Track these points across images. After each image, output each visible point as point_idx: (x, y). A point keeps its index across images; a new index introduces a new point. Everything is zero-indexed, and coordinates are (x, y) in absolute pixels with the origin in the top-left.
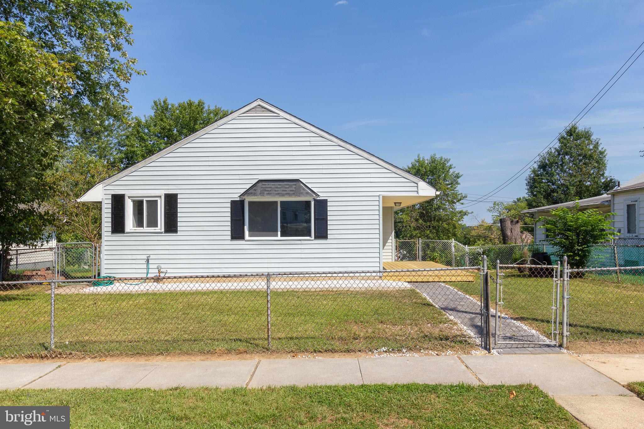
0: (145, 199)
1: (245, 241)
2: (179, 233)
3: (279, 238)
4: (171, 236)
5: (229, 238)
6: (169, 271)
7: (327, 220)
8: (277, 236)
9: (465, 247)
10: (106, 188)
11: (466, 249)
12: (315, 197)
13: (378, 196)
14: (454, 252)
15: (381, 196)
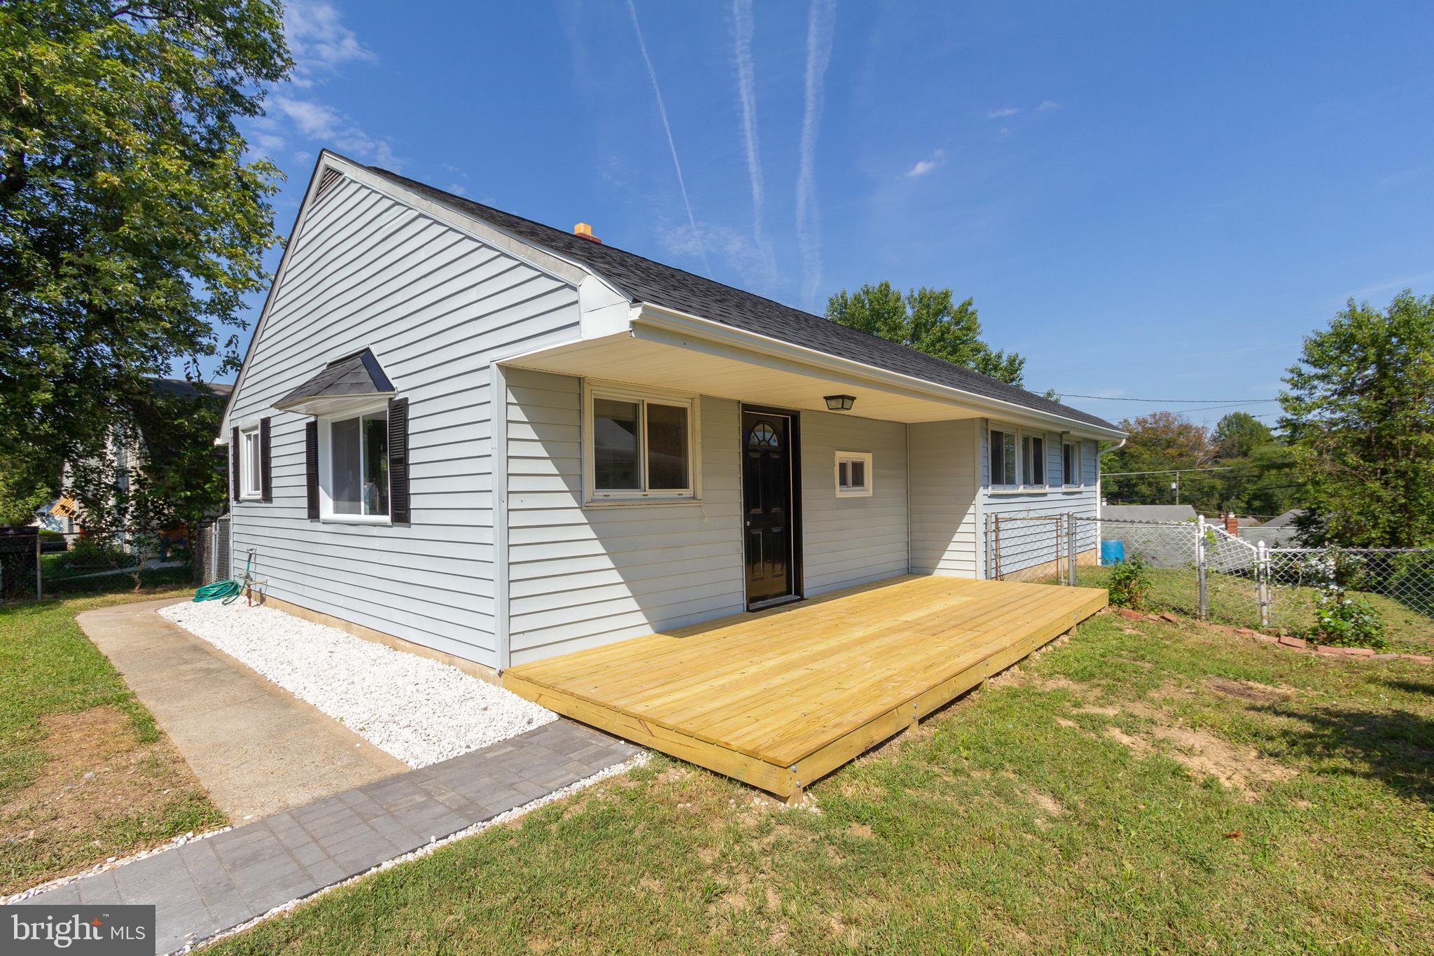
0: (251, 433)
1: (321, 522)
4: (268, 509)
5: (306, 513)
6: (270, 582)
7: (407, 465)
9: (1254, 548)
10: (232, 417)
11: (1258, 553)
12: (389, 394)
13: (488, 367)
14: (1204, 564)
15: (494, 367)
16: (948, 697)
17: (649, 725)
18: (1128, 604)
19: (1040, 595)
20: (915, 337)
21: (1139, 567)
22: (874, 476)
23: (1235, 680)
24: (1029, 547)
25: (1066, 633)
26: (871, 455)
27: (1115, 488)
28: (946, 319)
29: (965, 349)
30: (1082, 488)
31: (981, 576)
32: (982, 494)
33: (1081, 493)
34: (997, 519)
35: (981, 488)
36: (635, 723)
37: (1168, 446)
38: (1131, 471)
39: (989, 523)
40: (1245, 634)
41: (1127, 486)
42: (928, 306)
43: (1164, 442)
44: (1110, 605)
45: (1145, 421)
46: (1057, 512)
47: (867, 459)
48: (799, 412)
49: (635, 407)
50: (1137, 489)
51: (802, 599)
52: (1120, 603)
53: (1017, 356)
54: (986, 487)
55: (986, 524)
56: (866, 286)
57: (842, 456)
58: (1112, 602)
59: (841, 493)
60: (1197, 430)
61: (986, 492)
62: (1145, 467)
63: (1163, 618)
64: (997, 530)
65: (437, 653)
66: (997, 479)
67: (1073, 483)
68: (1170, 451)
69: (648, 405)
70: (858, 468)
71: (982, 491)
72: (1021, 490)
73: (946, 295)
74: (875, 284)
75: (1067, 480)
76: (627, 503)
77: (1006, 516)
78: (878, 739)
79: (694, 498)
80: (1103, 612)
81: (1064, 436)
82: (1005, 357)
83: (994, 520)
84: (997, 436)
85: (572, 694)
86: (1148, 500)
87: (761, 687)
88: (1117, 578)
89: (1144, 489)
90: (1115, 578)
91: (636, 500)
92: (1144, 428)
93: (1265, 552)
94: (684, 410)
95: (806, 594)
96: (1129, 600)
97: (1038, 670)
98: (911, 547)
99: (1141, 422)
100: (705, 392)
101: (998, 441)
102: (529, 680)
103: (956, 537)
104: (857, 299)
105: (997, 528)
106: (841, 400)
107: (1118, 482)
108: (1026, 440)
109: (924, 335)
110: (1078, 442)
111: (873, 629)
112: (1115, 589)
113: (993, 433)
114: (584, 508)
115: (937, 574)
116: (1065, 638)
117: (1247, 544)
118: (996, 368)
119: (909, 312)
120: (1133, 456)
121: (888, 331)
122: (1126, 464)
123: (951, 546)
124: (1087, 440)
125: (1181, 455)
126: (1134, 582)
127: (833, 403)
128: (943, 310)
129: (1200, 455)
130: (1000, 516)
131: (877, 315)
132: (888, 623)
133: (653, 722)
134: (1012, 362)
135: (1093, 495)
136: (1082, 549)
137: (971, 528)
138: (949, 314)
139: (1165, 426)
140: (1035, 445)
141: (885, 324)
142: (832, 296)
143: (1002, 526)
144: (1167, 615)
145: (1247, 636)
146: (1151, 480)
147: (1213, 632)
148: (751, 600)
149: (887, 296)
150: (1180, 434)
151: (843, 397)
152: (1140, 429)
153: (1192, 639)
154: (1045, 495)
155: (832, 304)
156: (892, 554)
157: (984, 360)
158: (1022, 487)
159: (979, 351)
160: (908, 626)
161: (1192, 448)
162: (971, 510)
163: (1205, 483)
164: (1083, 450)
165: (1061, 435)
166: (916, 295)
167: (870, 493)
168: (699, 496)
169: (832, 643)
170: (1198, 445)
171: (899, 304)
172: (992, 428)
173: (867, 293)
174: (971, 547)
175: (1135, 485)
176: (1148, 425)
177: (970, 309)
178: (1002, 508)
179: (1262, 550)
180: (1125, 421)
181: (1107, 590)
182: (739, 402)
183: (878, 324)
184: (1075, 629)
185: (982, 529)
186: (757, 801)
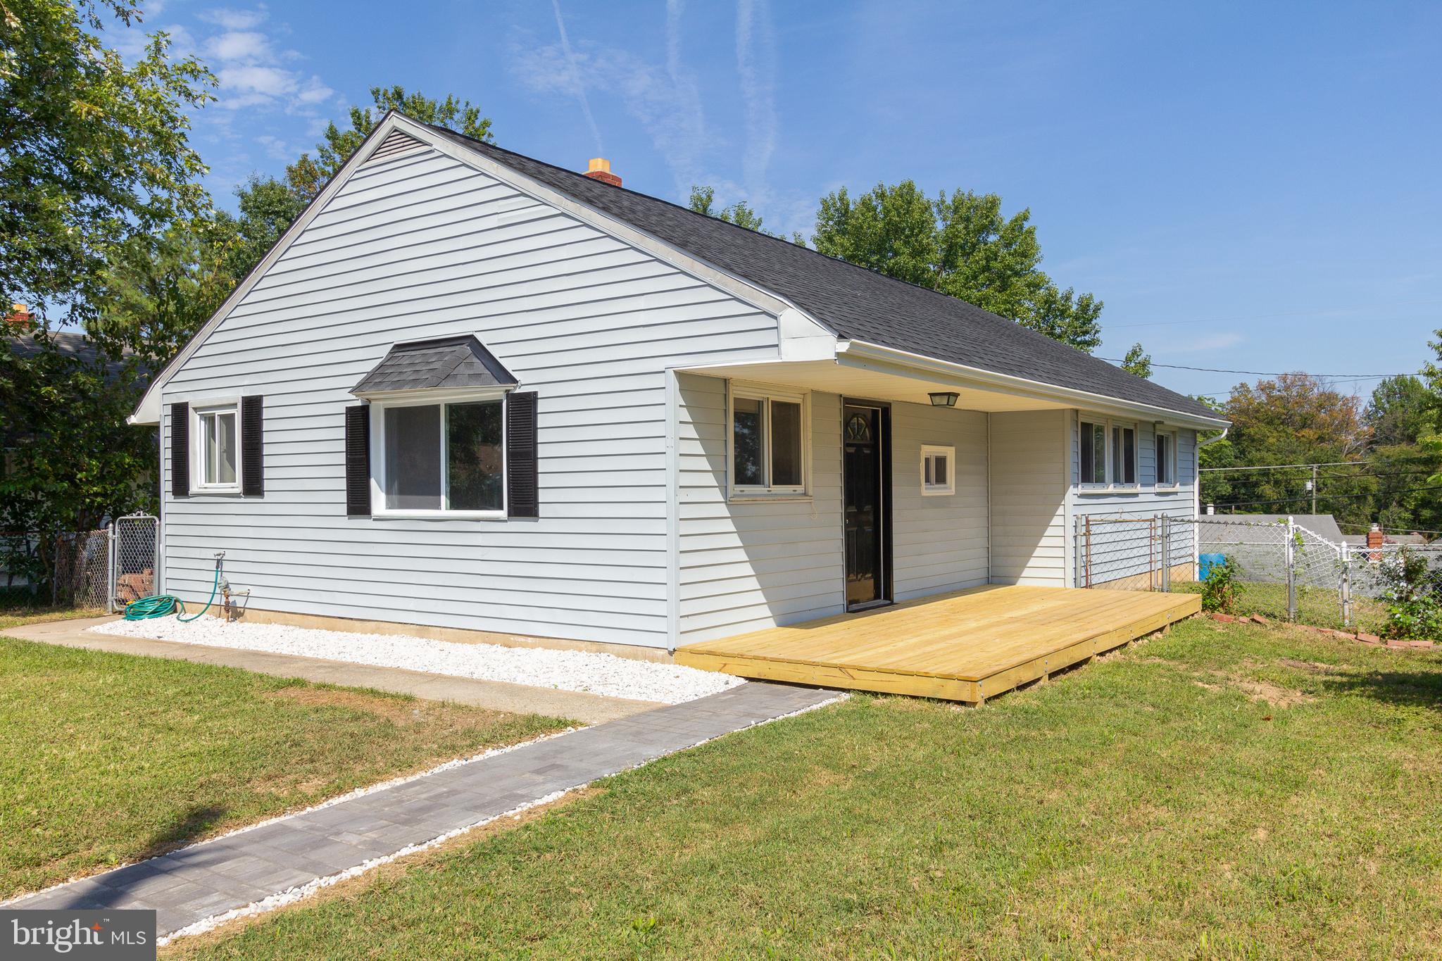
0: (218, 412)
1: (374, 520)
2: (268, 497)
3: (444, 511)
4: (252, 505)
5: (343, 509)
6: (254, 592)
7: (535, 459)
8: (437, 506)
9: (1337, 549)
10: (166, 390)
11: (1341, 553)
12: (510, 386)
13: (664, 372)
14: (1292, 566)
15: (671, 373)
16: (1067, 662)
17: (851, 671)
18: (1221, 609)
19: (1134, 599)
20: (948, 263)
21: (1232, 571)
22: (957, 473)
23: (1305, 661)
24: (1118, 555)
25: (1161, 630)
26: (953, 449)
27: (1226, 489)
28: (992, 238)
29: (1018, 283)
30: (1178, 488)
31: (1070, 584)
32: (1072, 493)
33: (1176, 493)
34: (1087, 521)
35: (1072, 487)
36: (836, 672)
37: (1304, 426)
38: (1251, 463)
39: (1079, 525)
40: (1326, 632)
41: (1244, 485)
42: (968, 220)
43: (1298, 418)
44: (1203, 610)
45: (1271, 387)
46: (1150, 516)
47: (950, 453)
48: (890, 404)
49: (759, 404)
50: (1258, 490)
51: (892, 603)
52: (1214, 608)
53: (1091, 297)
54: (1076, 485)
55: (1075, 527)
56: (881, 186)
57: (929, 451)
58: (1205, 608)
59: (928, 491)
60: (1345, 400)
61: (1075, 491)
62: (1269, 457)
63: (1253, 620)
64: (1088, 534)
65: (578, 643)
66: (1086, 477)
67: (1167, 482)
68: (1306, 432)
69: (772, 401)
70: (941, 462)
71: (1072, 490)
72: (1111, 489)
73: (993, 204)
74: (892, 183)
75: (1161, 479)
76: (758, 499)
77: (1098, 517)
78: (1025, 680)
79: (805, 494)
80: (1196, 616)
81: (1158, 426)
82: (1075, 298)
83: (1084, 523)
84: (1086, 427)
85: (765, 659)
86: (1275, 507)
87: (919, 652)
88: (1211, 582)
89: (1268, 490)
90: (1208, 583)
91: (760, 495)
92: (1269, 396)
93: (1347, 552)
94: (797, 406)
95: (896, 598)
96: (1222, 605)
97: (1136, 654)
98: (992, 553)
99: (1266, 388)
100: (816, 388)
101: (1088, 433)
102: (710, 653)
103: (1043, 542)
104: (866, 204)
105: (1088, 531)
106: (946, 397)
107: (1231, 480)
108: (1116, 431)
109: (960, 261)
110: (1173, 432)
111: (983, 622)
112: (1209, 594)
113: (1083, 424)
114: (728, 503)
115: (1021, 583)
116: (1159, 635)
117: (1332, 545)
118: (1063, 313)
119: (939, 226)
120: (1253, 441)
121: (910, 254)
122: (1243, 452)
123: (1038, 552)
124: (1182, 429)
125: (1321, 439)
126: (1226, 586)
127: (937, 400)
128: (991, 226)
129: (1349, 439)
130: (1090, 518)
131: (894, 230)
132: (994, 619)
133: (854, 668)
134: (1084, 306)
135: (1190, 496)
136: (1178, 562)
137: (1060, 531)
138: (996, 230)
139: (1299, 395)
140: (1126, 437)
141: (906, 243)
142: (826, 195)
143: (1094, 529)
144: (1257, 617)
145: (1328, 634)
146: (1279, 476)
147: (1297, 631)
148: (850, 602)
149: (910, 203)
150: (1321, 406)
151: (949, 394)
152: (1264, 398)
153: (1276, 635)
154: (1136, 495)
155: (826, 209)
156: (973, 562)
157: (1046, 302)
158: (1112, 486)
159: (1038, 286)
160: (1013, 620)
161: (1338, 429)
162: (1060, 511)
163: (1355, 482)
164: (1179, 441)
165: (1154, 425)
166: (949, 201)
167: (952, 491)
168: (810, 493)
169: (954, 630)
170: (1346, 423)
171: (927, 215)
172: (1082, 419)
173: (882, 196)
174: (1060, 553)
175: (1256, 484)
176: (1275, 393)
177: (1026, 225)
178: (1094, 509)
179: (1344, 550)
180: (1243, 385)
181: (1201, 595)
182: (841, 396)
183: (897, 244)
184: (1168, 628)
185: (1071, 532)
186: (953, 708)
